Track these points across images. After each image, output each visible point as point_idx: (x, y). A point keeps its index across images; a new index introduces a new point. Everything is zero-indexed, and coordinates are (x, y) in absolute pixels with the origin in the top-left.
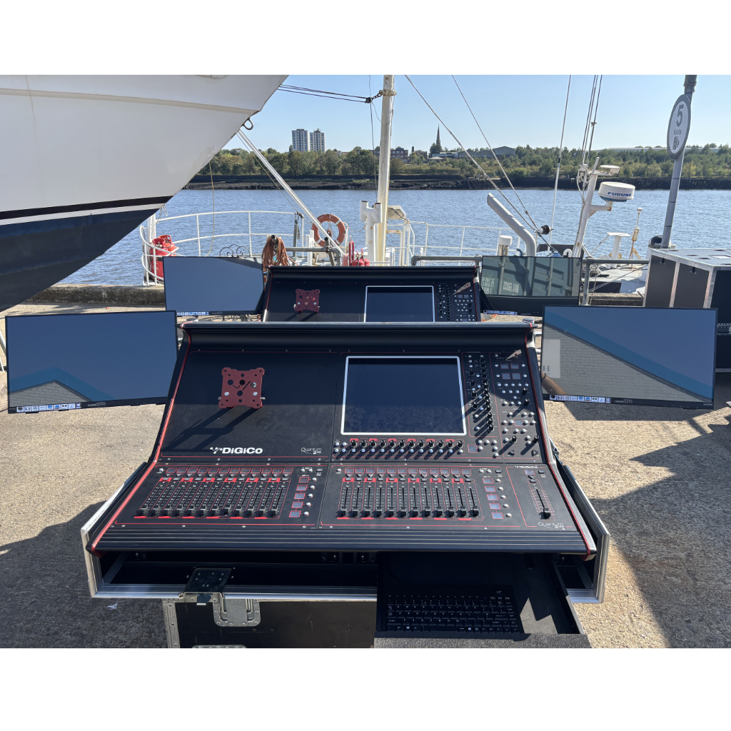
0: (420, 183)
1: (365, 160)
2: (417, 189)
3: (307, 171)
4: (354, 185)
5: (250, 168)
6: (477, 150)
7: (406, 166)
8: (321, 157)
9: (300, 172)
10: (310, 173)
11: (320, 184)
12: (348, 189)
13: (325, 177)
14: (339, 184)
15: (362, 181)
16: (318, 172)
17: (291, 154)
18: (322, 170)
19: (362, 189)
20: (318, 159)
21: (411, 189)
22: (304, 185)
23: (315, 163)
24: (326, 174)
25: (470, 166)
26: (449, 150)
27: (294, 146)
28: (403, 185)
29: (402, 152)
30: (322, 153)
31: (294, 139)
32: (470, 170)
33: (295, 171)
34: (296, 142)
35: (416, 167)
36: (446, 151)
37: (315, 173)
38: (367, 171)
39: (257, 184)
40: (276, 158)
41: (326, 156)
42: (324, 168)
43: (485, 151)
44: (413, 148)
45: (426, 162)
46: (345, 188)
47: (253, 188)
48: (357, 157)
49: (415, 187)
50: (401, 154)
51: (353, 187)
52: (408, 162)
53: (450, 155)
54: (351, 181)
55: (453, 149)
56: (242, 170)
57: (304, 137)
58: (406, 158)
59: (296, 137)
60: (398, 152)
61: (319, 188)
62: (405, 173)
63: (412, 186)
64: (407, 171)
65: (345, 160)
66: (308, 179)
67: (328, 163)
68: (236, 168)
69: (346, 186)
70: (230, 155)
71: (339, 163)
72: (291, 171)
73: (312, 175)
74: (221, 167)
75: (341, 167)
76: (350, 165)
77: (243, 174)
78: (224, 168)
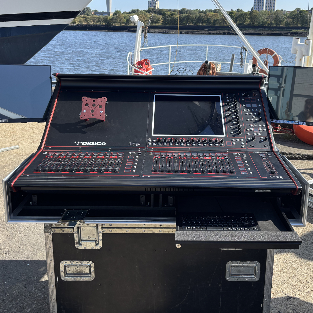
1: (303, 17)
4: (293, 33)
5: (224, 21)
8: (272, 14)
9: (256, 24)
11: (269, 32)
13: (273, 28)
14: (282, 32)
15: (299, 31)
16: (269, 24)
17: (251, 12)
18: (271, 23)
20: (269, 16)
22: (258, 33)
23: (267, 18)
24: (274, 25)
27: (255, 7)
33: (253, 24)
34: (256, 5)
37: (266, 25)
38: (303, 24)
39: (227, 31)
40: (241, 14)
41: (275, 13)
42: (273, 22)
47: (224, 34)
48: (297, 15)
54: (291, 30)
57: (262, 2)
59: (256, 2)
61: (268, 35)
65: (288, 17)
66: (261, 29)
67: (276, 19)
68: (215, 21)
69: (287, 34)
70: (213, 13)
71: (283, 18)
72: (251, 23)
73: (264, 26)
74: (206, 20)
75: (285, 21)
76: (291, 19)
77: (219, 25)
78: (208, 21)
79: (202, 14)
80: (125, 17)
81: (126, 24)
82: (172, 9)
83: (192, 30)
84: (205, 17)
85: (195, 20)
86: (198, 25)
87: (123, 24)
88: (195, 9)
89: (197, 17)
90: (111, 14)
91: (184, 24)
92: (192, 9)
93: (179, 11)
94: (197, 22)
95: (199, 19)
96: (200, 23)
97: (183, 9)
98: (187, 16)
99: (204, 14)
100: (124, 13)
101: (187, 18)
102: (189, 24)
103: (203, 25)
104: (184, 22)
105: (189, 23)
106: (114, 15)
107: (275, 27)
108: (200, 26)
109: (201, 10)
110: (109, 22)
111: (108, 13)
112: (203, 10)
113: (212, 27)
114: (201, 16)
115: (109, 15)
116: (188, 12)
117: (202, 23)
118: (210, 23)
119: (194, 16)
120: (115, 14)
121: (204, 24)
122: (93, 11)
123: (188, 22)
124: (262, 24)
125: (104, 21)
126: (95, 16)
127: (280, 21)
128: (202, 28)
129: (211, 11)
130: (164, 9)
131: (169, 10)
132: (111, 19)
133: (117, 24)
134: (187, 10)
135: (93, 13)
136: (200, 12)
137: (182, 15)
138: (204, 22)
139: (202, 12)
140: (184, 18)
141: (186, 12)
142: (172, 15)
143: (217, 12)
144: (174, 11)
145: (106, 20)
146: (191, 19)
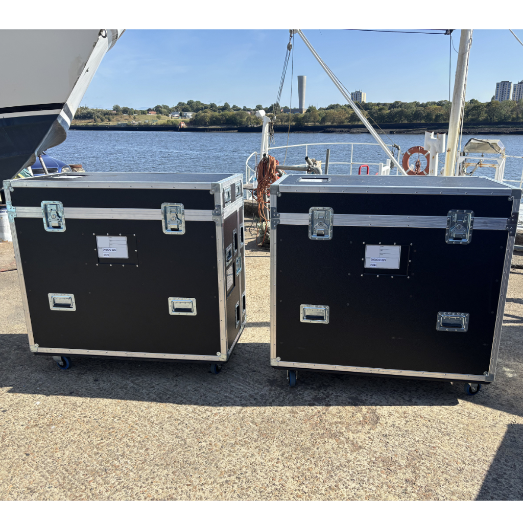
3: (503, 118)
8: (520, 105)
9: (496, 119)
11: (514, 129)
13: (520, 123)
16: (514, 119)
17: (489, 104)
20: (515, 107)
22: (497, 131)
23: (512, 111)
24: (521, 120)
27: (497, 96)
31: (497, 90)
33: (491, 119)
34: (499, 93)
37: (510, 120)
40: (475, 107)
42: (520, 115)
57: (507, 88)
59: (499, 89)
61: (512, 133)
66: (502, 126)
68: (438, 116)
70: (436, 106)
72: (487, 119)
73: (507, 122)
74: (425, 116)
77: (443, 122)
78: (428, 116)
79: (421, 107)
80: (320, 115)
81: (321, 123)
82: (382, 102)
83: (406, 130)
84: (424, 112)
85: (411, 116)
86: (415, 122)
87: (317, 124)
88: (412, 101)
89: (414, 112)
90: (304, 111)
91: (396, 121)
92: (408, 102)
93: (391, 104)
95: (417, 115)
96: (416, 119)
97: (397, 102)
98: (401, 111)
99: (423, 109)
100: (320, 109)
101: (401, 114)
102: (403, 121)
103: (421, 122)
104: (396, 119)
106: (306, 112)
108: (417, 123)
109: (421, 103)
110: (300, 121)
111: (300, 110)
112: (423, 103)
113: (432, 124)
114: (418, 110)
115: (301, 112)
116: (403, 106)
117: (421, 120)
118: (431, 119)
119: (409, 111)
120: (308, 111)
121: (423, 122)
122: (282, 108)
123: (401, 118)
124: (505, 119)
125: (294, 121)
126: (284, 114)
128: (419, 126)
129: (434, 103)
130: (371, 103)
131: (378, 104)
132: (303, 118)
133: (310, 124)
134: (402, 104)
135: (282, 110)
136: (417, 104)
137: (394, 110)
138: (423, 118)
139: (422, 105)
140: (396, 113)
141: (400, 106)
142: (380, 110)
143: (443, 105)
144: (385, 105)
145: (296, 119)
146: (405, 114)
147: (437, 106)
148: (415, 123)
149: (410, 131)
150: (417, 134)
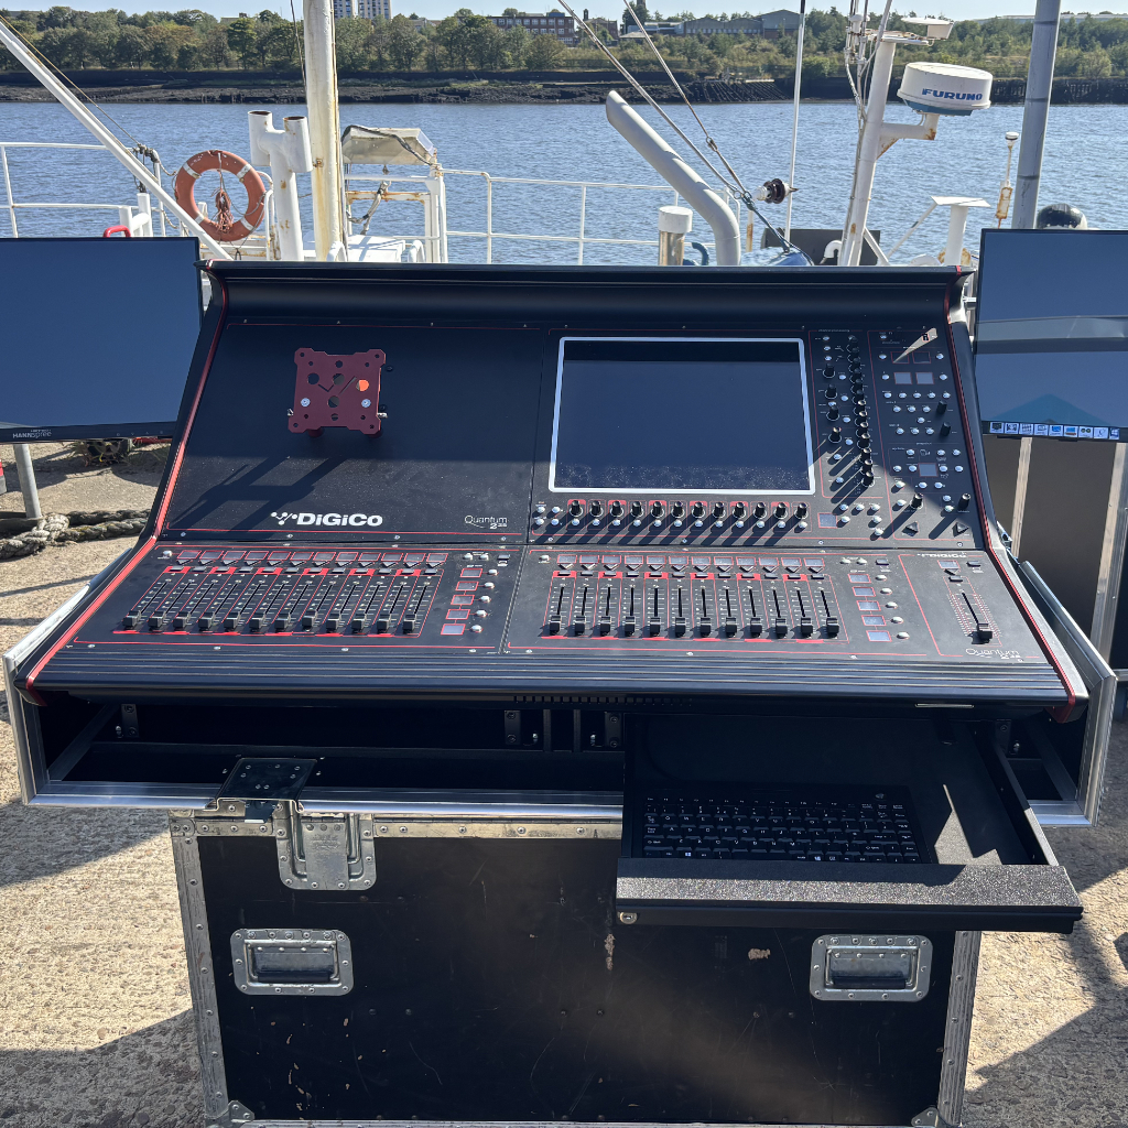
0: (597, 89)
1: (478, 38)
2: (592, 102)
3: (348, 60)
4: (453, 92)
5: (219, 56)
6: (724, 17)
7: (570, 53)
10: (356, 67)
11: (378, 90)
12: (440, 101)
13: (389, 76)
14: (420, 92)
15: (472, 85)
16: (373, 64)
18: (381, 61)
19: (470, 102)
20: (372, 37)
21: (580, 102)
23: (366, 45)
24: (392, 68)
25: (709, 52)
26: (665, 17)
28: (562, 92)
29: (561, 21)
30: (384, 20)
32: (707, 60)
35: (590, 53)
36: (658, 18)
37: (366, 68)
38: (482, 64)
39: (233, 92)
40: (277, 31)
41: (390, 28)
42: (386, 56)
43: (741, 19)
44: (586, 12)
45: (614, 44)
46: (433, 100)
47: (225, 100)
48: (461, 31)
49: (588, 97)
50: (558, 27)
51: (452, 98)
52: (575, 43)
53: (667, 29)
54: (448, 84)
55: (673, 15)
56: (201, 58)
58: (571, 35)
60: (551, 21)
61: (376, 100)
62: (567, 67)
63: (581, 95)
64: (570, 63)
65: (434, 40)
66: (350, 81)
67: (394, 45)
68: (185, 54)
69: (436, 95)
70: (173, 26)
71: (418, 45)
73: (360, 72)
74: (151, 52)
75: (423, 54)
76: (442, 48)
77: (202, 69)
78: (158, 53)
79: (133, 27)
83: (102, 89)
84: (146, 41)
85: (109, 51)
86: (124, 67)
88: (105, 10)
89: (115, 41)
93: (41, 15)
94: (118, 58)
95: (125, 49)
96: (128, 60)
97: (58, 10)
98: (75, 36)
99: (139, 30)
101: (78, 44)
102: (89, 64)
103: (143, 68)
104: (67, 59)
105: (86, 60)
107: (397, 75)
108: (130, 72)
109: (129, 15)
112: (135, 15)
113: (176, 75)
114: (128, 36)
116: (79, 21)
117: (139, 61)
118: (168, 61)
119: (101, 37)
121: (147, 67)
123: (81, 57)
124: (353, 64)
127: (410, 55)
128: (139, 80)
129: (168, 17)
134: (76, 15)
136: (122, 19)
137: (55, 33)
138: (146, 56)
139: (134, 21)
140: (65, 42)
141: (72, 21)
143: (191, 24)
144: (23, 15)
146: (91, 45)
147: (176, 26)
148: (123, 72)
149: (117, 93)
150: (137, 101)
